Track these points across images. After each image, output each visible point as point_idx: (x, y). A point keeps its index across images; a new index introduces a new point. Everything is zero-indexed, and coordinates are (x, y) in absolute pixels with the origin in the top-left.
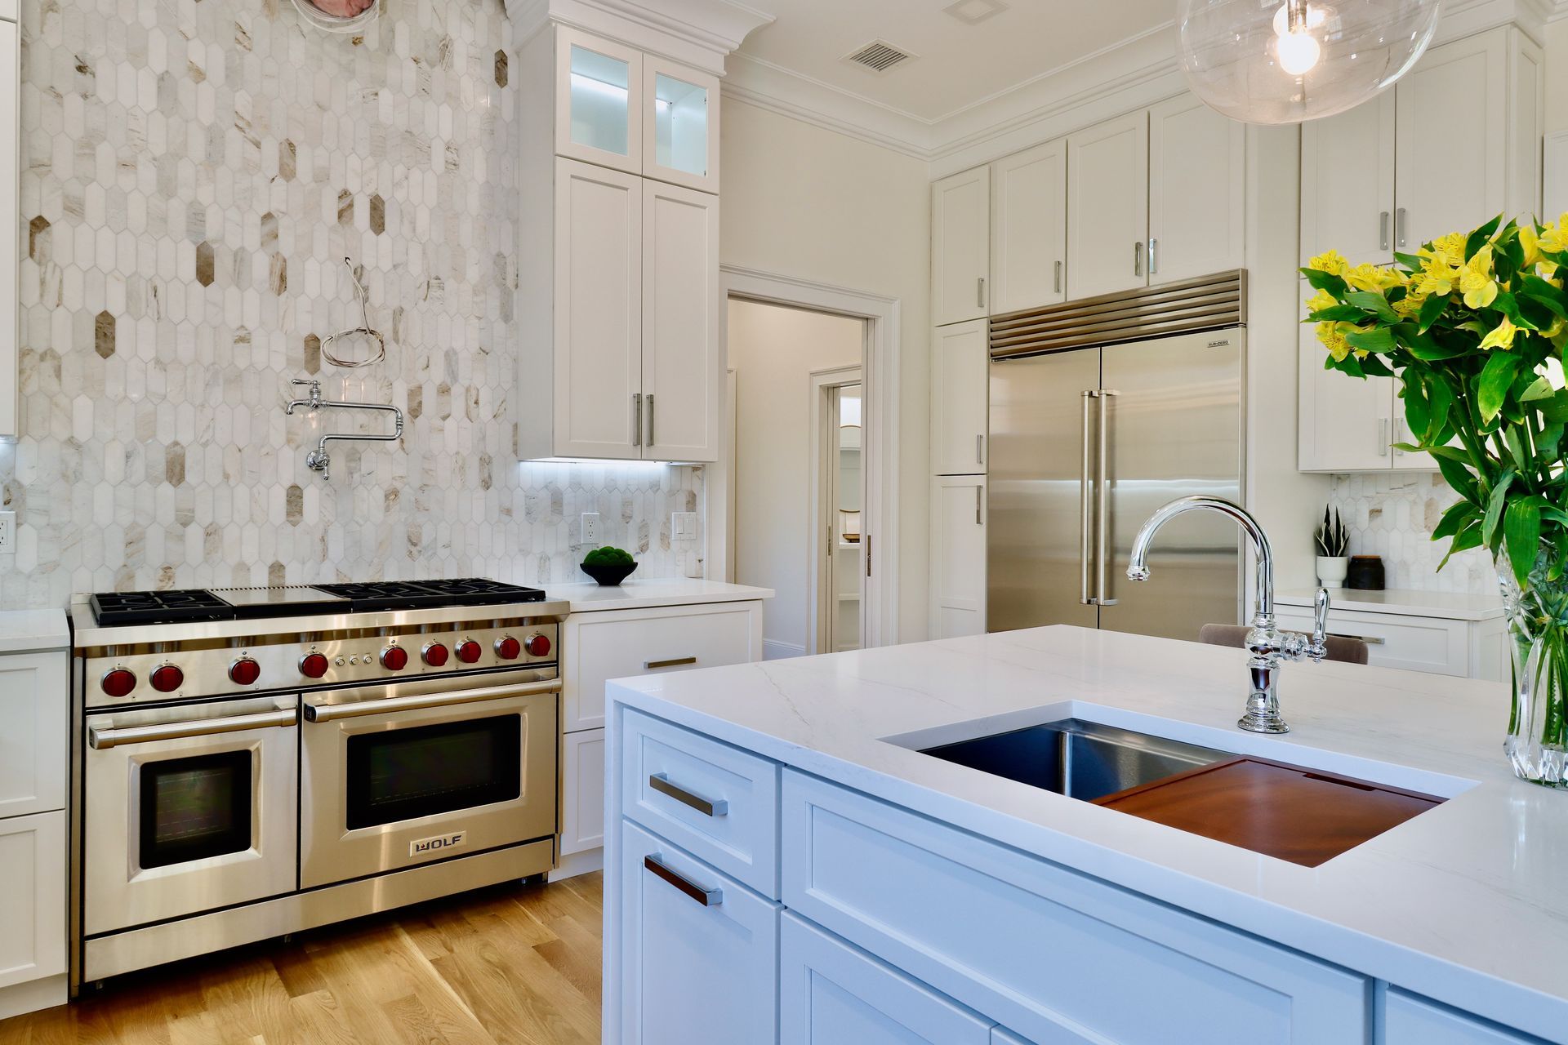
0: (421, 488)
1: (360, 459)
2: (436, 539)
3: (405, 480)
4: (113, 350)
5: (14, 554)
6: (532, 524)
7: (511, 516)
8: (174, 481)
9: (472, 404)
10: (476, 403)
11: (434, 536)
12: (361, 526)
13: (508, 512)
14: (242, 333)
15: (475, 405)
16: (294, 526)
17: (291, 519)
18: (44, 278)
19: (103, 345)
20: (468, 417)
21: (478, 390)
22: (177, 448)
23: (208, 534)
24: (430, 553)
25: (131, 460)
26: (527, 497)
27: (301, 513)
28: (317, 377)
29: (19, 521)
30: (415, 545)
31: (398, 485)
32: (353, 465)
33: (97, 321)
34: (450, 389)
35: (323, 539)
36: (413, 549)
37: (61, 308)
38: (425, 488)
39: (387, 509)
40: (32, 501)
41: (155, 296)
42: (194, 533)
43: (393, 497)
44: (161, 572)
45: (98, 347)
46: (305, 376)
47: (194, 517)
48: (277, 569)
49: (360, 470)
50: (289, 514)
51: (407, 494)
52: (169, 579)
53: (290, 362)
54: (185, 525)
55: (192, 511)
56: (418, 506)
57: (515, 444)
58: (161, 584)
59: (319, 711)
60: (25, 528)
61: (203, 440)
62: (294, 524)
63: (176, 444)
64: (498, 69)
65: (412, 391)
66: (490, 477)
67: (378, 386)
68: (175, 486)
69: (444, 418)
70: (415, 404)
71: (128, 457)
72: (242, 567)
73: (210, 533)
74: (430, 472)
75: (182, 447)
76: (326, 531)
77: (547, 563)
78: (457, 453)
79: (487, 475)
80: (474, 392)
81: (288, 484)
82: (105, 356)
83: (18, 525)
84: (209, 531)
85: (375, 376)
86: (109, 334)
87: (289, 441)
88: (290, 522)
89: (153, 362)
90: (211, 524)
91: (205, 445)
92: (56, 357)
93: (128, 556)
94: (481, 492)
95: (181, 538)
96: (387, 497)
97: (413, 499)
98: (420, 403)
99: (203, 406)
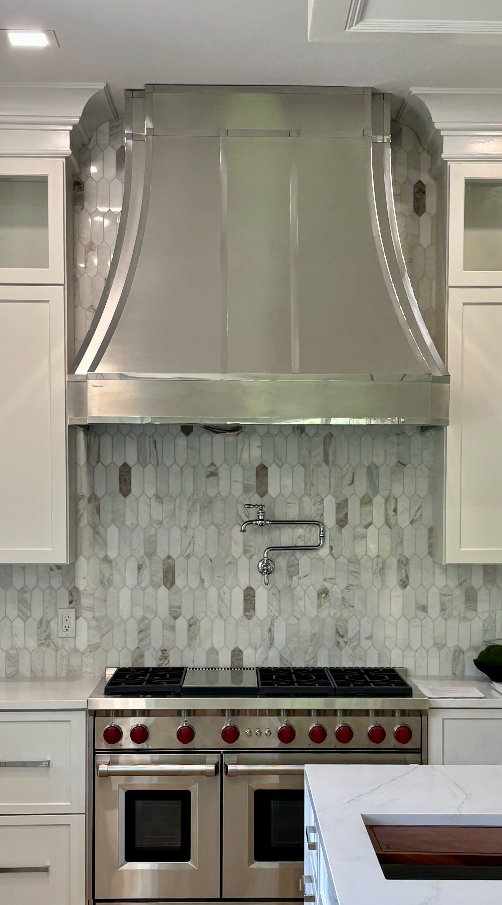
0: (347, 588)
1: (298, 564)
2: (359, 632)
3: (333, 581)
4: (130, 491)
5: (75, 637)
6: (446, 619)
7: (427, 612)
8: (168, 585)
9: (391, 512)
10: (395, 511)
11: (358, 629)
12: (299, 620)
13: (424, 608)
14: (212, 469)
15: (394, 513)
16: (249, 619)
17: (247, 614)
18: (90, 444)
19: (124, 488)
20: (388, 524)
21: (396, 500)
22: (170, 561)
23: (190, 625)
24: (355, 644)
25: (141, 570)
26: (441, 594)
27: (254, 609)
28: (265, 500)
29: (78, 615)
30: (342, 636)
31: (327, 585)
32: (292, 569)
33: (120, 471)
34: (371, 500)
35: (270, 630)
36: (340, 640)
37: (99, 464)
38: (351, 587)
39: (319, 606)
40: (85, 601)
41: (155, 447)
42: (181, 623)
43: (324, 596)
44: (160, 653)
45: (121, 489)
46: (256, 499)
47: (181, 612)
48: (237, 653)
49: (298, 573)
50: (246, 610)
51: (336, 591)
52: (166, 659)
53: (246, 489)
54: (175, 618)
55: (180, 608)
56: (345, 603)
57: (430, 546)
58: (161, 662)
59: (230, 767)
60: (81, 620)
61: (186, 554)
62: (249, 618)
63: (169, 557)
64: (416, 199)
65: (339, 504)
66: (407, 577)
67: (313, 502)
68: (169, 589)
69: (367, 526)
70: (342, 515)
71: (139, 569)
72: (213, 651)
73: (192, 624)
74: (355, 574)
75: (173, 560)
76: (272, 624)
77: (461, 656)
78: (378, 556)
79: (404, 575)
80: (392, 501)
81: (245, 587)
82: (125, 495)
83: (77, 618)
84: (192, 622)
85: (310, 495)
86: (127, 479)
87: (245, 552)
88: (245, 615)
89: (154, 497)
90: (192, 618)
91: (188, 557)
92: (97, 499)
93: (140, 641)
94: (398, 591)
95: (173, 628)
96: (319, 595)
97: (340, 597)
98: (346, 515)
99: (186, 527)
